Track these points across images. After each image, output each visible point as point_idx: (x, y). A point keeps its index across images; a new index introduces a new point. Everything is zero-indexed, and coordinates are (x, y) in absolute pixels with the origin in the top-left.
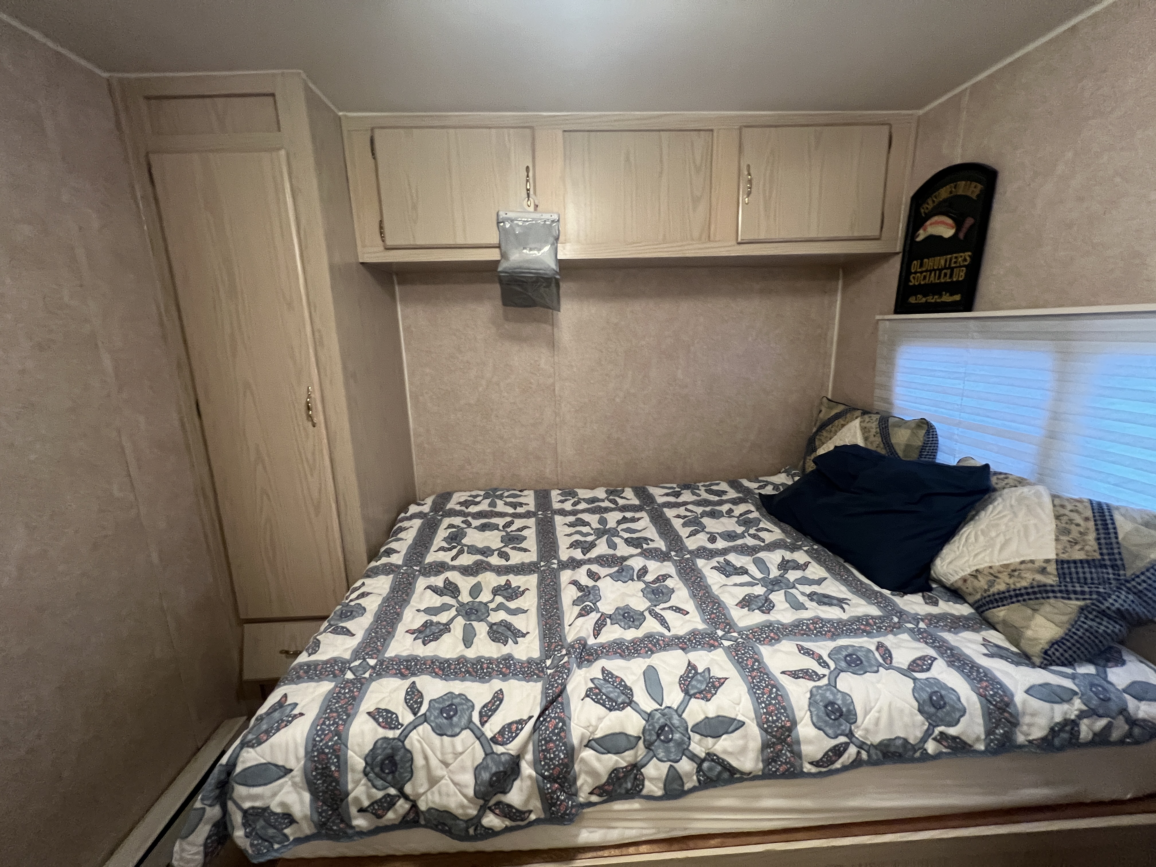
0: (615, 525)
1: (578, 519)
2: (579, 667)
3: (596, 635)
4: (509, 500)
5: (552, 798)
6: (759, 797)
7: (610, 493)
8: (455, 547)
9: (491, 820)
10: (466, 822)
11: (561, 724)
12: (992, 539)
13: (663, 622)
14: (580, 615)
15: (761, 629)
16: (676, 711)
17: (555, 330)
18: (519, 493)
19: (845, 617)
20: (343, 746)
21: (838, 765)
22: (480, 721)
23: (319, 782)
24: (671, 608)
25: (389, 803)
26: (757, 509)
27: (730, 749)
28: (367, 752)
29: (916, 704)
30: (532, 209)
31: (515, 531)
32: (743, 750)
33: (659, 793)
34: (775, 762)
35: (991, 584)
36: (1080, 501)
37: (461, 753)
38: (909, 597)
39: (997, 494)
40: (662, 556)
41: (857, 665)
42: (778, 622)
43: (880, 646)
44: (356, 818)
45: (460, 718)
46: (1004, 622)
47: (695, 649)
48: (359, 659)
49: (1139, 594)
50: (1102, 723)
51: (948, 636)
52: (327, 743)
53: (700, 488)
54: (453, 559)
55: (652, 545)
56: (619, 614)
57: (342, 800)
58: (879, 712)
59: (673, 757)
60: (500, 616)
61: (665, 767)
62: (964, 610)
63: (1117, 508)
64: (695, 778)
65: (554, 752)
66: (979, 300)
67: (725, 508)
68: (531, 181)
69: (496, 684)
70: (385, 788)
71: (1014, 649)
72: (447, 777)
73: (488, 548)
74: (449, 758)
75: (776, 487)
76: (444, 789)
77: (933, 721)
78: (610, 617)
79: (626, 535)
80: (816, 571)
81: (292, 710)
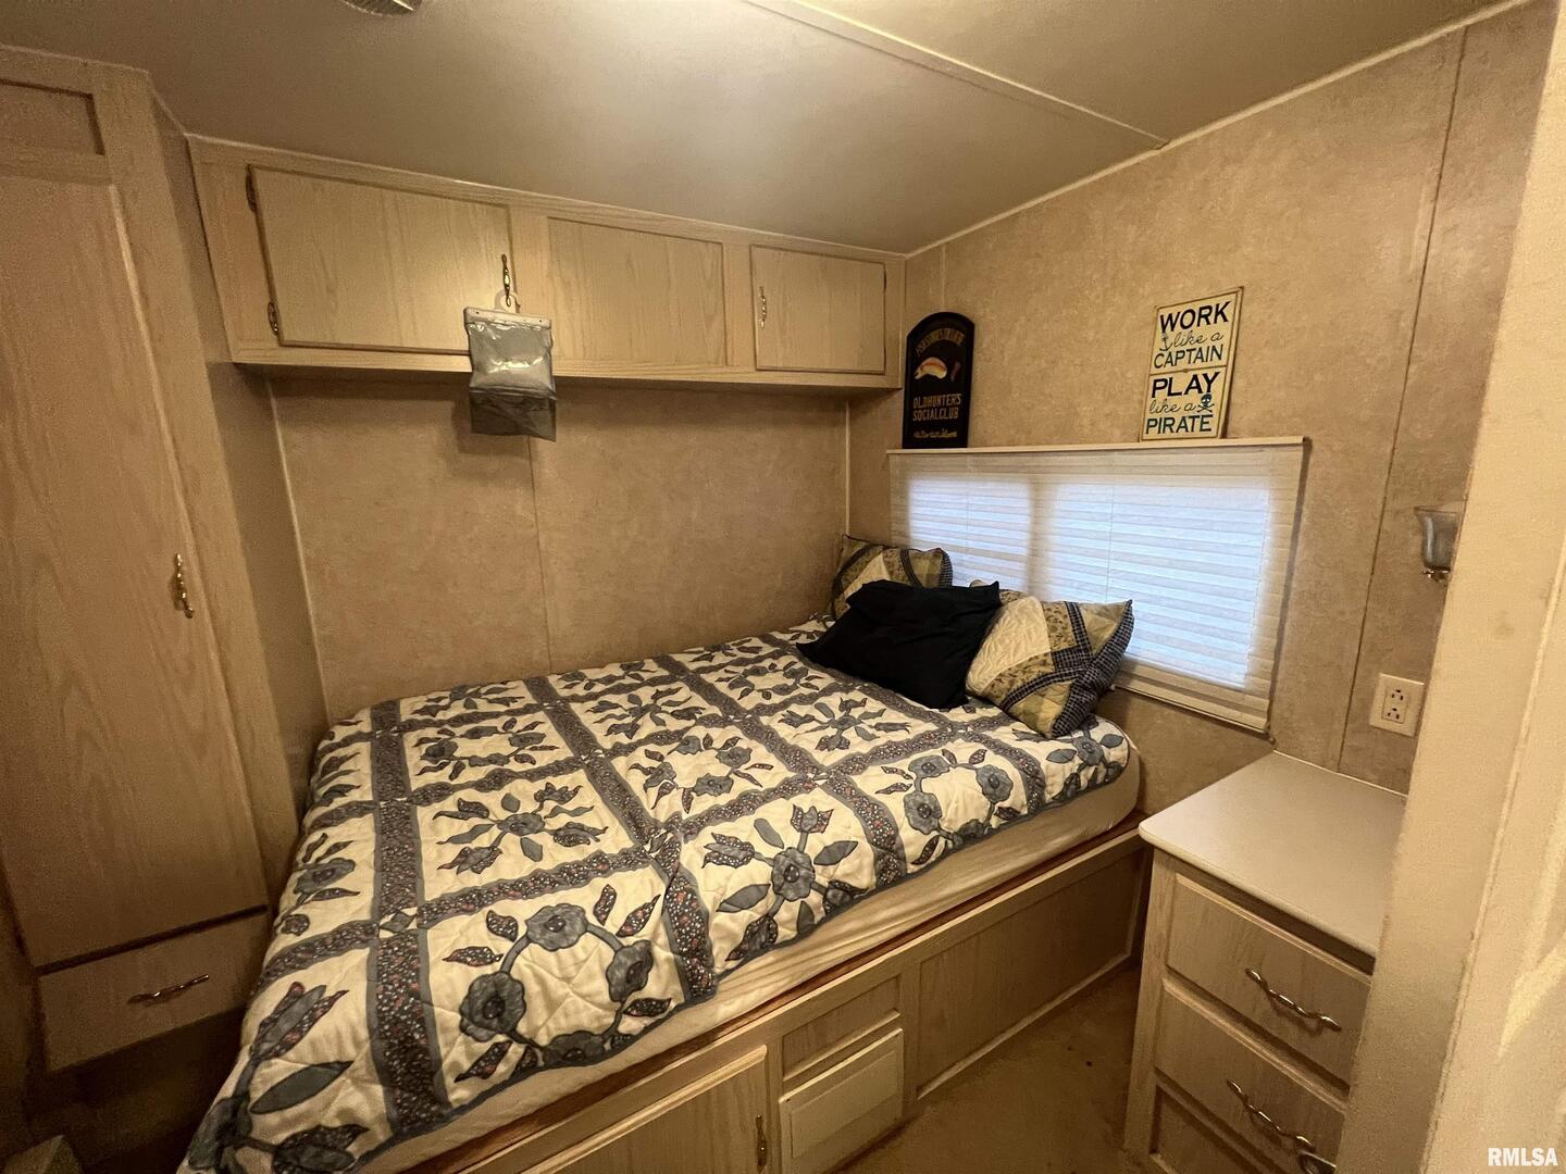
0: (651, 702)
1: (601, 703)
2: (686, 842)
3: (688, 809)
4: (491, 697)
5: (693, 975)
6: (876, 912)
7: (627, 668)
8: (445, 765)
9: (630, 1025)
10: (602, 1035)
11: (690, 895)
12: (1008, 645)
13: (752, 779)
14: (660, 795)
15: (846, 764)
16: (798, 849)
17: (534, 464)
18: (502, 686)
19: (911, 737)
20: (425, 1005)
21: (933, 859)
22: (599, 921)
23: (395, 1063)
24: (754, 766)
25: (499, 1053)
26: (800, 660)
27: (849, 871)
28: (461, 1001)
29: (980, 789)
30: (512, 309)
31: (525, 729)
32: (860, 869)
33: (793, 934)
34: (885, 872)
35: (1012, 683)
36: (1059, 603)
37: (587, 960)
38: (953, 711)
39: (1004, 608)
40: (723, 722)
41: (932, 771)
42: (859, 754)
43: (944, 752)
44: (454, 1090)
45: (572, 925)
46: (1025, 713)
47: (793, 795)
48: (389, 913)
49: (1100, 667)
50: (1092, 770)
51: (988, 733)
52: (401, 1008)
53: (732, 647)
54: (451, 778)
55: (704, 713)
56: (703, 784)
57: (432, 1074)
58: (956, 802)
59: (803, 893)
60: (562, 820)
61: (796, 906)
62: (994, 712)
63: (1082, 604)
64: (822, 909)
65: (689, 925)
66: (971, 439)
67: (766, 663)
68: (510, 273)
69: (599, 883)
70: (491, 1037)
71: (1033, 732)
72: (572, 994)
73: (498, 755)
74: (572, 970)
75: (810, 635)
76: (571, 1008)
77: (993, 799)
78: (693, 790)
79: (671, 710)
80: (873, 705)
81: (321, 995)
